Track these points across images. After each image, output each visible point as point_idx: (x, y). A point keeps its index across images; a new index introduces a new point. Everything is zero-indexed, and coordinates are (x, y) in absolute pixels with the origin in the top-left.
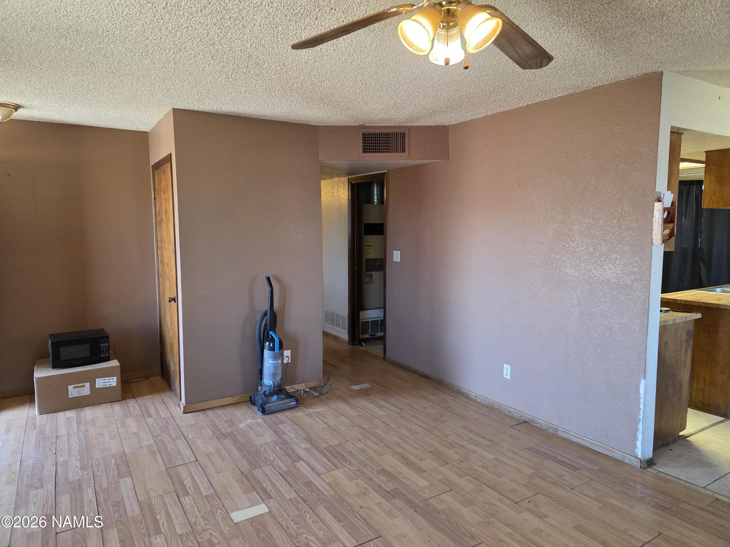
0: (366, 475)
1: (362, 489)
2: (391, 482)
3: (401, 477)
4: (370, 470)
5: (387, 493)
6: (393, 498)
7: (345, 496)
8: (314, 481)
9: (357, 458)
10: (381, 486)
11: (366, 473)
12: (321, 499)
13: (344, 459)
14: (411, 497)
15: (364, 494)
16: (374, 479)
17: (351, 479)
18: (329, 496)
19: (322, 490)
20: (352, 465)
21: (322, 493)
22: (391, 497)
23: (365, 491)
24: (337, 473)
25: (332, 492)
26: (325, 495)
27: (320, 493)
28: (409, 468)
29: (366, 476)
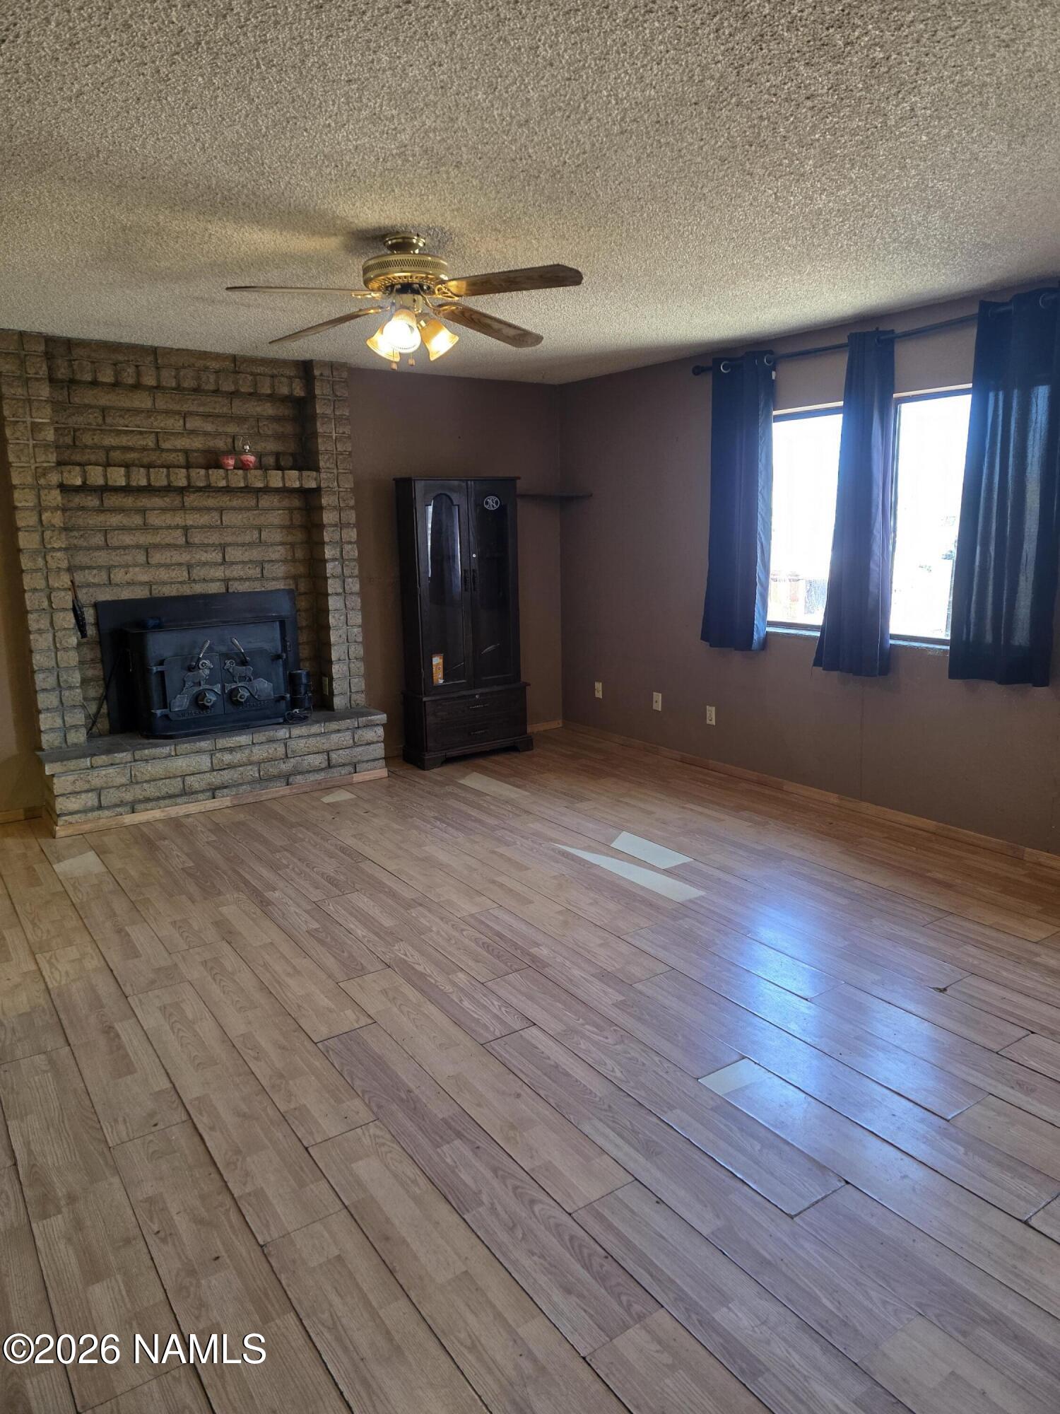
0: (510, 1188)
1: (518, 1138)
2: (447, 1164)
3: (417, 1185)
4: (499, 1208)
5: (459, 1132)
6: (450, 1120)
7: (555, 1121)
8: (641, 1159)
9: (542, 1256)
10: (472, 1150)
11: (511, 1194)
12: (606, 1110)
13: (581, 1252)
14: (409, 1124)
15: (513, 1127)
16: (489, 1175)
17: (547, 1170)
18: (590, 1119)
19: (612, 1135)
20: (552, 1221)
21: (608, 1126)
22: (453, 1123)
23: (511, 1133)
24: (589, 1190)
25: (587, 1128)
26: (601, 1120)
27: (610, 1123)
28: (388, 1220)
29: (510, 1182)
